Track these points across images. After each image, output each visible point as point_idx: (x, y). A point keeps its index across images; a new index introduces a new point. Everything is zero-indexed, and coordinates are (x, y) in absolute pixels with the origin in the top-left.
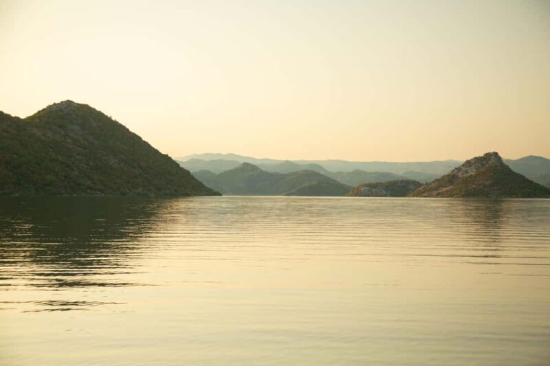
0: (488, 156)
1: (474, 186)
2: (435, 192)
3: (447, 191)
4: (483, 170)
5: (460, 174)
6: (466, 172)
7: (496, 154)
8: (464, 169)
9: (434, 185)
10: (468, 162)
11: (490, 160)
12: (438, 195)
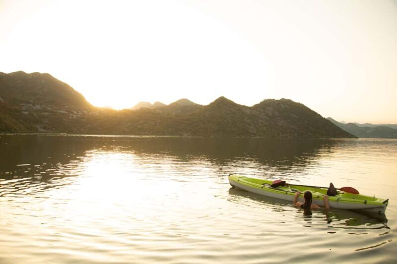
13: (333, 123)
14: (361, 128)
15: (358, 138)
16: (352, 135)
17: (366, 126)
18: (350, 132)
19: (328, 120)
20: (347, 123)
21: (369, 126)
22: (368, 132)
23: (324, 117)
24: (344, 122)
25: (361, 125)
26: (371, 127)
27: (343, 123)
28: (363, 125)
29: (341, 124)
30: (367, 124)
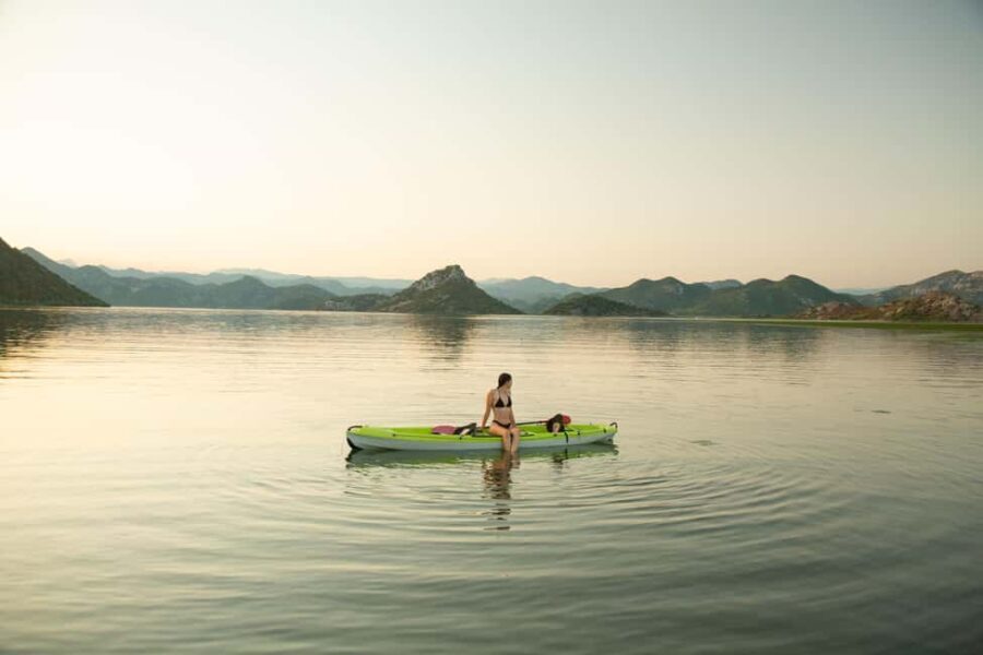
0: (449, 269)
1: (432, 301)
2: (394, 307)
3: (406, 306)
4: (443, 283)
5: (420, 288)
6: (427, 285)
7: (458, 267)
8: (424, 282)
9: (394, 299)
10: (429, 275)
11: (450, 273)
12: (395, 310)
13: (41, 262)
14: (115, 279)
15: (108, 306)
16: (92, 298)
17: (128, 275)
18: (87, 290)
19: (25, 255)
20: (80, 265)
21: (135, 275)
22: (135, 290)
23: (12, 246)
24: (69, 261)
25: (116, 271)
26: (143, 278)
27: (67, 264)
28: (122, 271)
29: (63, 267)
30: (131, 270)
